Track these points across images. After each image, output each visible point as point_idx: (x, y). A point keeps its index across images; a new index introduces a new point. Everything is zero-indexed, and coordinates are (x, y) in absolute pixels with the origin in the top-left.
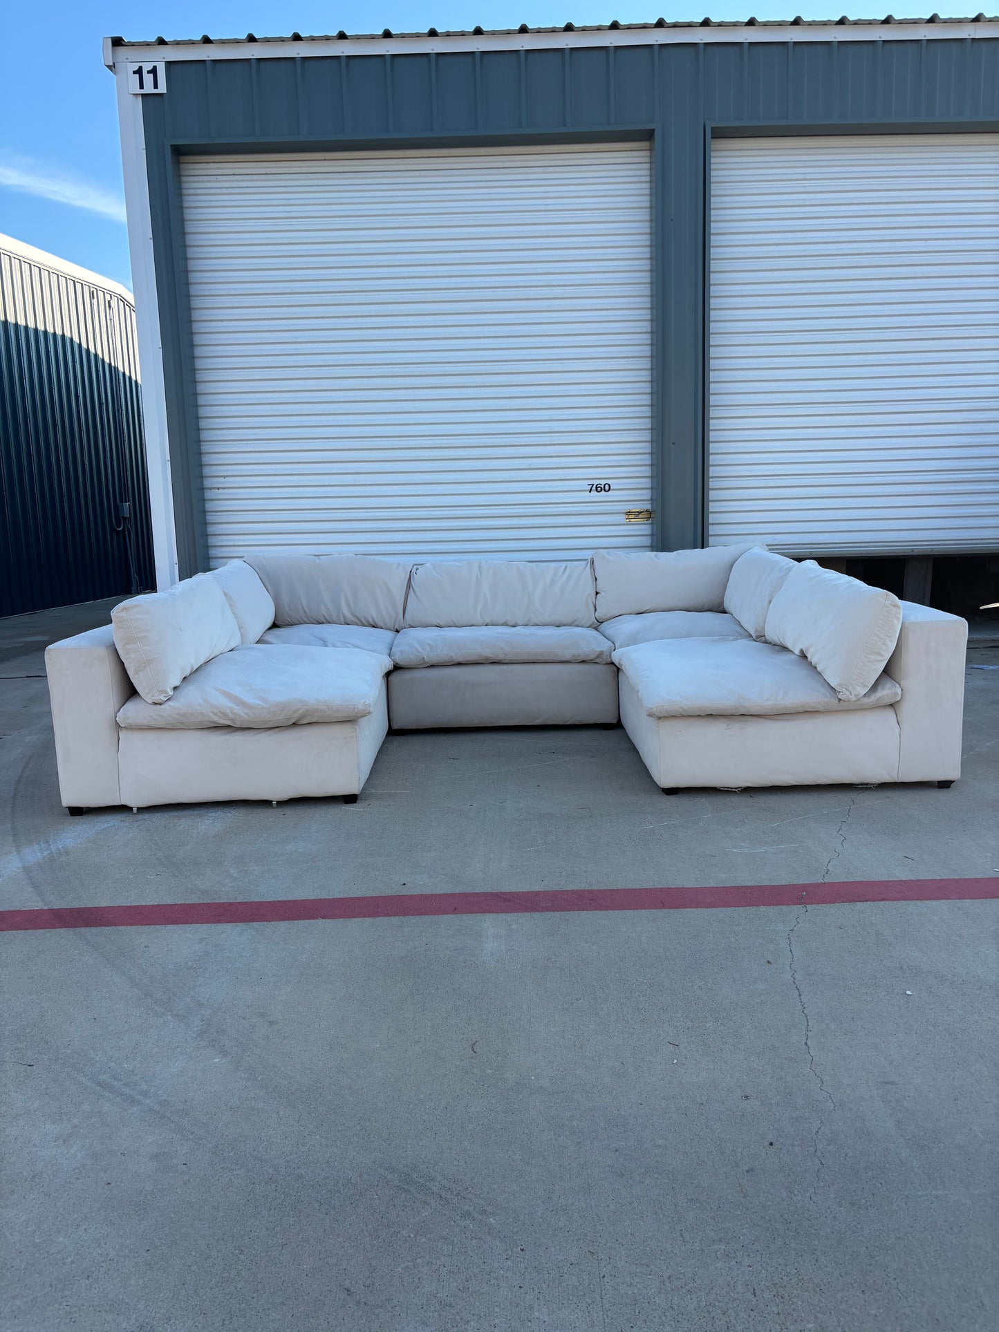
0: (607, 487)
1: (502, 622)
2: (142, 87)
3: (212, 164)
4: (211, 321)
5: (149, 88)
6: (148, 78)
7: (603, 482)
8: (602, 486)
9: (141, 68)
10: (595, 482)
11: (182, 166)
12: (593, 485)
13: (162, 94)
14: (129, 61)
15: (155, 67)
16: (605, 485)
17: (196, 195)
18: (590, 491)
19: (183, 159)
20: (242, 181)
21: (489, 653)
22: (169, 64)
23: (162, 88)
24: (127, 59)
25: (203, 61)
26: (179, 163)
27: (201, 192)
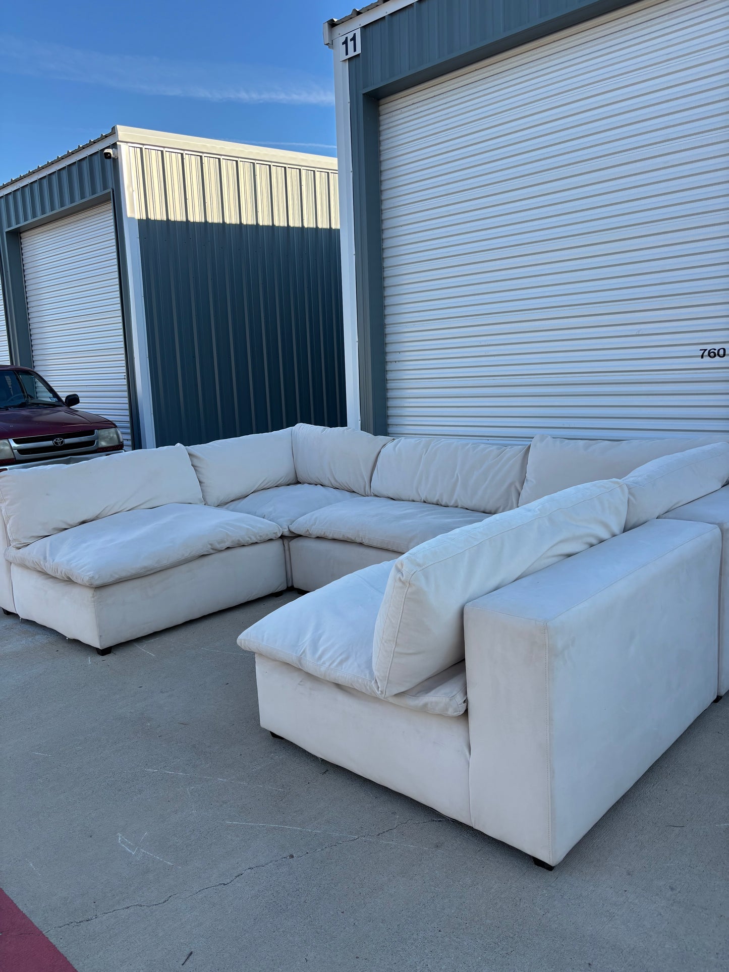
0: (721, 352)
2: (347, 54)
3: (400, 100)
4: (402, 226)
5: (351, 54)
6: (351, 44)
7: (717, 347)
8: (716, 352)
9: (347, 38)
10: (709, 347)
11: (381, 108)
12: (706, 350)
13: (359, 54)
15: (355, 34)
16: (719, 350)
17: (389, 128)
18: (702, 357)
19: (383, 101)
20: (418, 107)
22: (365, 28)
23: (359, 51)
24: (339, 34)
25: (384, 17)
26: (379, 106)
27: (391, 125)
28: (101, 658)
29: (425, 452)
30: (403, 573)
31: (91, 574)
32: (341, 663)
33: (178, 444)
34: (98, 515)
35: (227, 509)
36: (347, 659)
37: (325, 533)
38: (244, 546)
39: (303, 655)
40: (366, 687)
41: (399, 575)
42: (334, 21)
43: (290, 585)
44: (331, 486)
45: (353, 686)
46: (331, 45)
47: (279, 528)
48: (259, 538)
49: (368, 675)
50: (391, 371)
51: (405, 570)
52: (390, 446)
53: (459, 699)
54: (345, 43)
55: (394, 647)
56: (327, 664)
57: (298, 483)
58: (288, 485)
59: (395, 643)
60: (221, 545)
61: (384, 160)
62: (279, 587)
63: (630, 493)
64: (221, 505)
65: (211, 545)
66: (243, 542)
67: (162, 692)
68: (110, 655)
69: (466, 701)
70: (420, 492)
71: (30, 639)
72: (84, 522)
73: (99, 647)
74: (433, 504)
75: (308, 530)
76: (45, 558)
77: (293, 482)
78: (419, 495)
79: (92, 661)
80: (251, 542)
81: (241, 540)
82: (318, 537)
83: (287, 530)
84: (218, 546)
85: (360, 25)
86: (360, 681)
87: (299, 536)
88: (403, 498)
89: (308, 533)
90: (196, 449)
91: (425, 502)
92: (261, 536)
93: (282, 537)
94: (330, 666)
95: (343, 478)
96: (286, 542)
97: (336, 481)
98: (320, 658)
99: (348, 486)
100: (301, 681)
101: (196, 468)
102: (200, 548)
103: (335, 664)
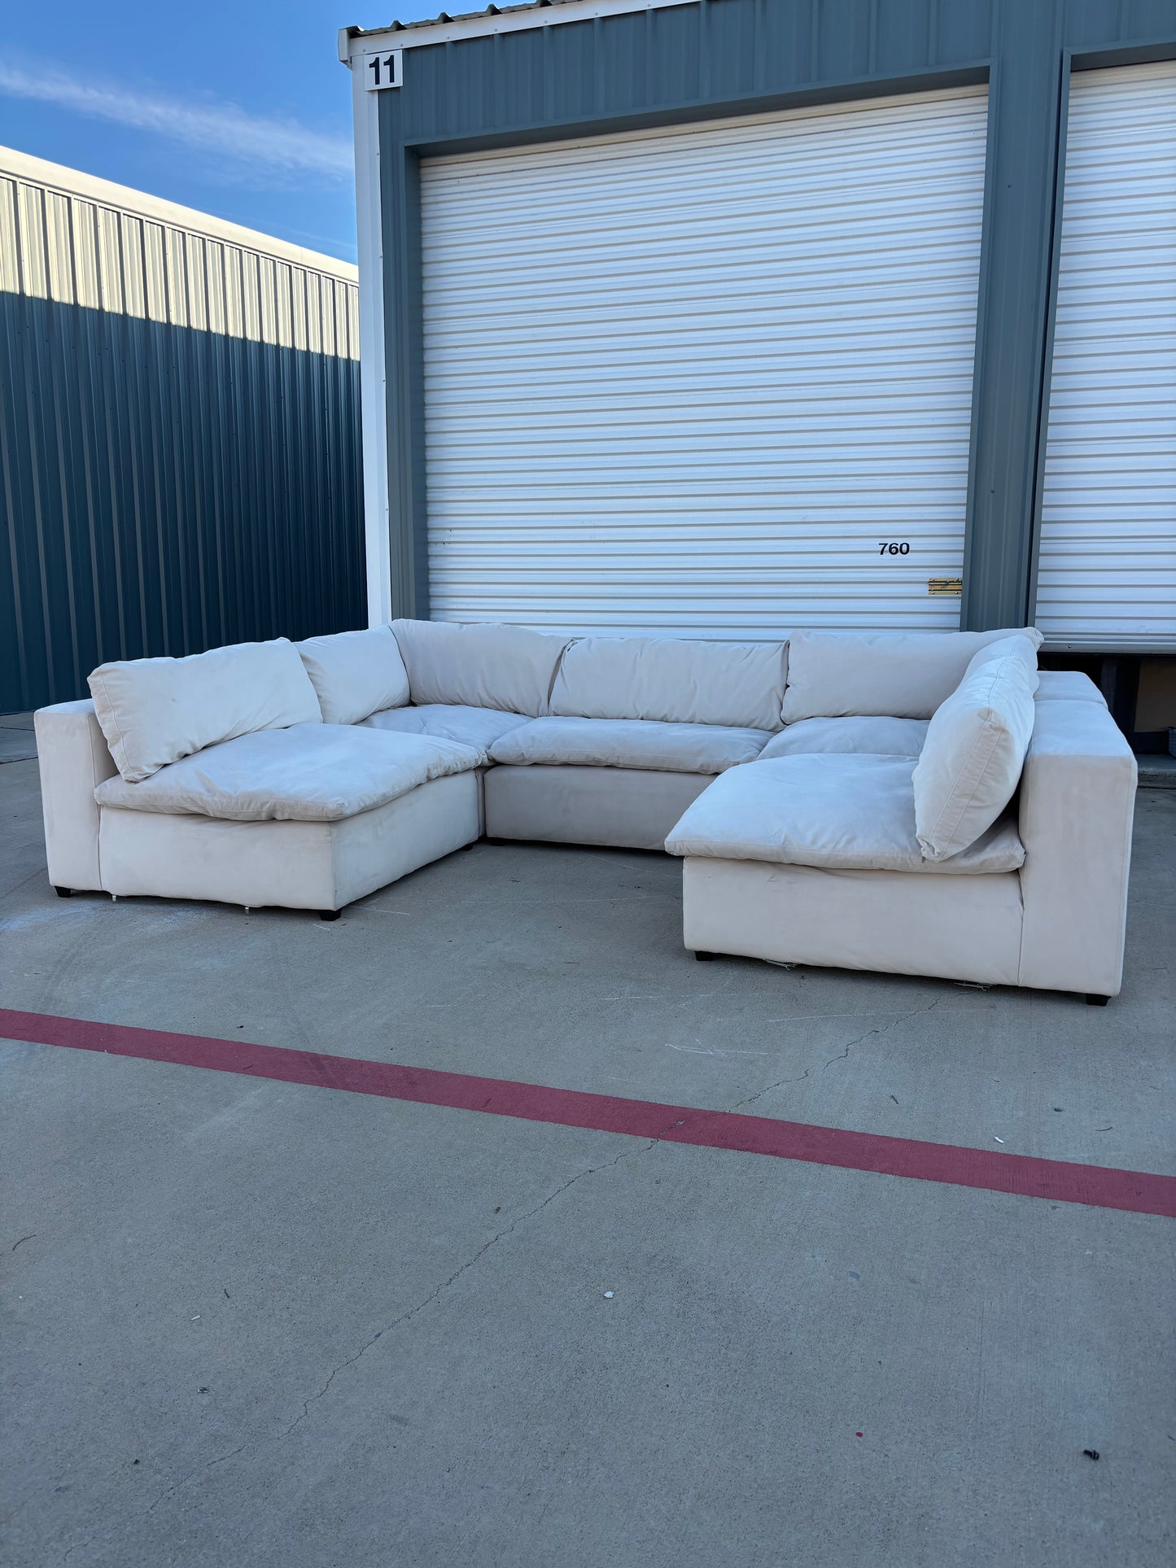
0: (904, 548)
1: (660, 716)
2: (377, 82)
3: (454, 165)
5: (385, 83)
6: (385, 71)
7: (900, 541)
8: (898, 547)
9: (377, 59)
10: (889, 541)
11: (424, 171)
12: (886, 545)
13: (397, 88)
14: (366, 51)
15: (392, 57)
16: (902, 545)
17: (437, 203)
18: (882, 553)
19: (425, 162)
20: (486, 182)
21: (599, 754)
22: (408, 51)
23: (399, 82)
24: (364, 51)
25: (443, 44)
26: (419, 167)
27: (441, 198)
28: (326, 925)
42: (359, 30)
43: (483, 835)
46: (348, 62)
50: (436, 556)
54: (376, 65)
57: (412, 704)
61: (427, 248)
73: (332, 909)
74: (656, 720)
75: (522, 754)
77: (407, 703)
78: (641, 707)
82: (535, 764)
83: (487, 756)
85: (402, 45)
87: (499, 764)
88: (608, 715)
91: (643, 719)
100: (773, 876)
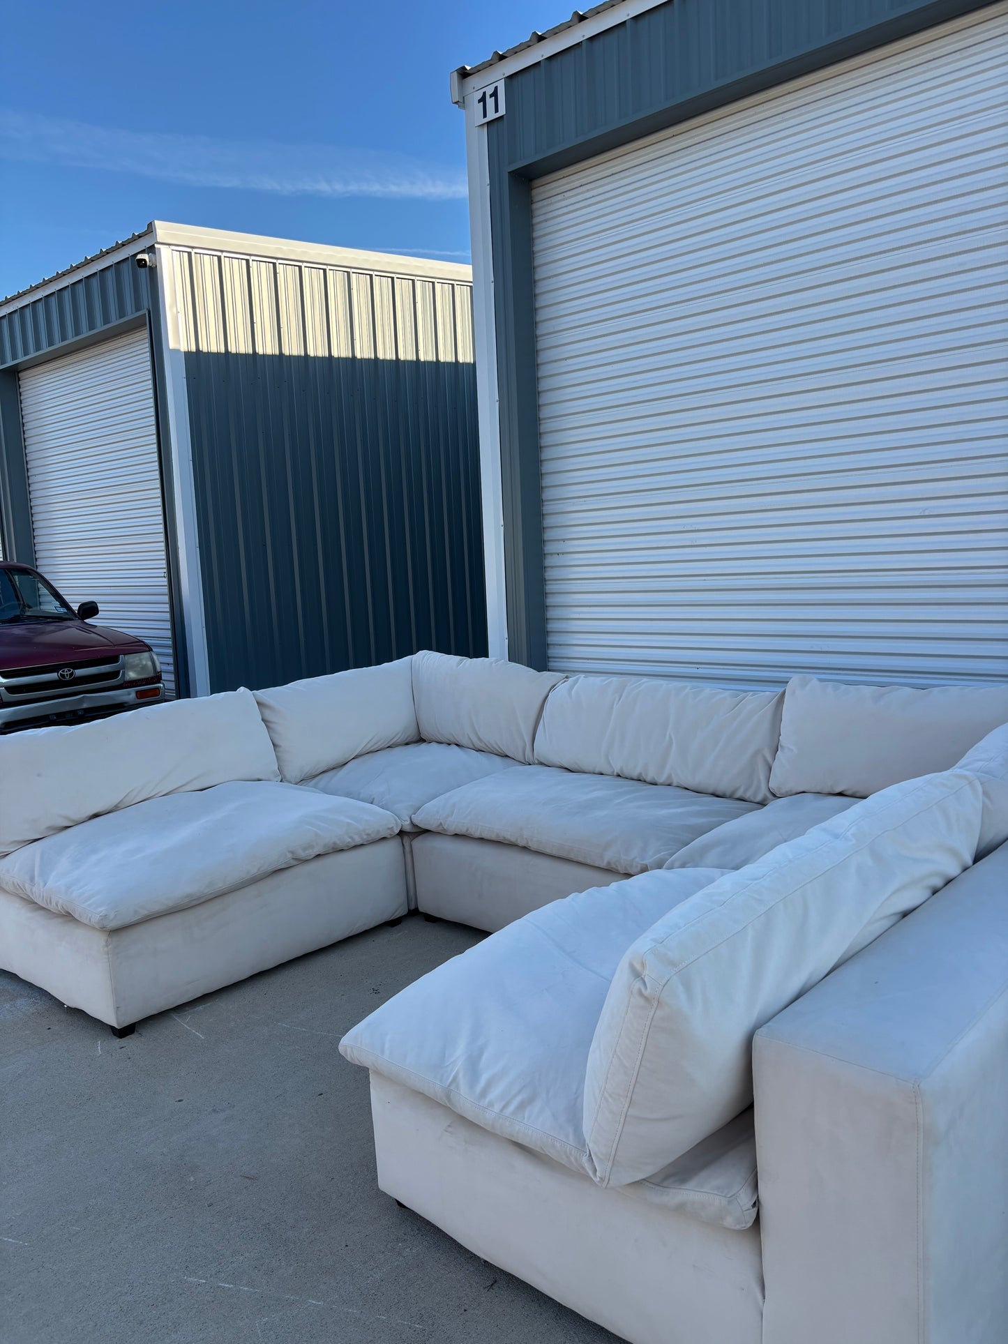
2: (485, 116)
3: (563, 180)
4: (566, 359)
5: (492, 115)
6: (490, 102)
9: (484, 93)
11: (534, 192)
13: (502, 117)
15: (496, 88)
17: (546, 221)
19: (537, 183)
20: (588, 191)
22: (510, 79)
23: (502, 111)
24: (474, 88)
25: (539, 64)
26: (531, 189)
27: (548, 216)
28: (118, 1042)
29: (617, 699)
30: (646, 979)
31: (102, 910)
32: (522, 1106)
33: (242, 689)
34: (119, 803)
35: (315, 786)
36: (530, 1101)
37: (467, 830)
38: (342, 850)
39: (452, 1088)
40: (567, 1157)
41: (638, 985)
42: (466, 69)
43: (412, 907)
44: (472, 747)
45: (544, 1151)
46: (461, 103)
47: (396, 820)
48: (365, 837)
49: (571, 1137)
50: (552, 567)
51: (648, 974)
52: (562, 688)
53: (745, 1200)
54: (483, 100)
55: (627, 1106)
56: (497, 1108)
57: (420, 740)
58: (407, 744)
59: (628, 1100)
60: (307, 852)
61: (539, 266)
62: (395, 913)
63: (986, 793)
64: (307, 779)
65: (292, 852)
66: (341, 845)
67: (214, 1111)
68: (132, 1036)
69: (757, 1204)
70: (611, 761)
71: (7, 1006)
72: (96, 816)
73: (116, 1026)
74: (632, 779)
75: (441, 824)
76: (32, 879)
77: (414, 739)
78: (611, 766)
79: (102, 1047)
80: (353, 844)
81: (338, 842)
82: (456, 835)
83: (409, 822)
84: (302, 854)
86: (558, 1145)
87: (426, 831)
88: (585, 768)
89: (441, 828)
90: (270, 694)
91: (619, 776)
92: (368, 835)
93: (402, 833)
94: (502, 1110)
95: (491, 737)
96: (406, 840)
97: (479, 739)
98: (484, 1093)
99: (499, 747)
100: (449, 1126)
101: (269, 724)
102: (274, 858)
103: (511, 1108)
